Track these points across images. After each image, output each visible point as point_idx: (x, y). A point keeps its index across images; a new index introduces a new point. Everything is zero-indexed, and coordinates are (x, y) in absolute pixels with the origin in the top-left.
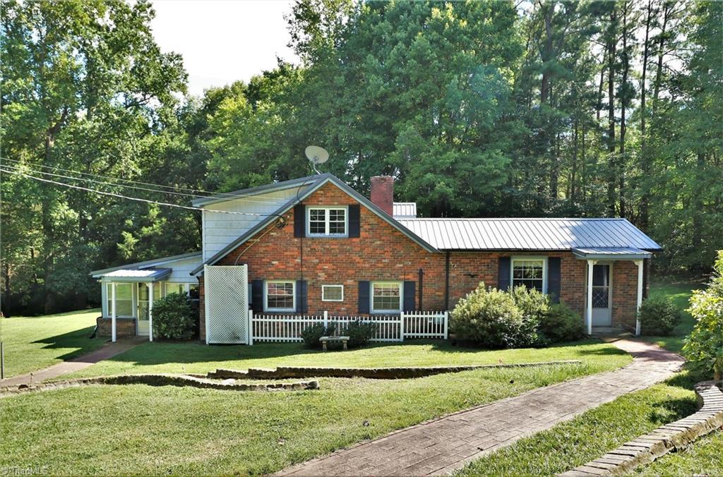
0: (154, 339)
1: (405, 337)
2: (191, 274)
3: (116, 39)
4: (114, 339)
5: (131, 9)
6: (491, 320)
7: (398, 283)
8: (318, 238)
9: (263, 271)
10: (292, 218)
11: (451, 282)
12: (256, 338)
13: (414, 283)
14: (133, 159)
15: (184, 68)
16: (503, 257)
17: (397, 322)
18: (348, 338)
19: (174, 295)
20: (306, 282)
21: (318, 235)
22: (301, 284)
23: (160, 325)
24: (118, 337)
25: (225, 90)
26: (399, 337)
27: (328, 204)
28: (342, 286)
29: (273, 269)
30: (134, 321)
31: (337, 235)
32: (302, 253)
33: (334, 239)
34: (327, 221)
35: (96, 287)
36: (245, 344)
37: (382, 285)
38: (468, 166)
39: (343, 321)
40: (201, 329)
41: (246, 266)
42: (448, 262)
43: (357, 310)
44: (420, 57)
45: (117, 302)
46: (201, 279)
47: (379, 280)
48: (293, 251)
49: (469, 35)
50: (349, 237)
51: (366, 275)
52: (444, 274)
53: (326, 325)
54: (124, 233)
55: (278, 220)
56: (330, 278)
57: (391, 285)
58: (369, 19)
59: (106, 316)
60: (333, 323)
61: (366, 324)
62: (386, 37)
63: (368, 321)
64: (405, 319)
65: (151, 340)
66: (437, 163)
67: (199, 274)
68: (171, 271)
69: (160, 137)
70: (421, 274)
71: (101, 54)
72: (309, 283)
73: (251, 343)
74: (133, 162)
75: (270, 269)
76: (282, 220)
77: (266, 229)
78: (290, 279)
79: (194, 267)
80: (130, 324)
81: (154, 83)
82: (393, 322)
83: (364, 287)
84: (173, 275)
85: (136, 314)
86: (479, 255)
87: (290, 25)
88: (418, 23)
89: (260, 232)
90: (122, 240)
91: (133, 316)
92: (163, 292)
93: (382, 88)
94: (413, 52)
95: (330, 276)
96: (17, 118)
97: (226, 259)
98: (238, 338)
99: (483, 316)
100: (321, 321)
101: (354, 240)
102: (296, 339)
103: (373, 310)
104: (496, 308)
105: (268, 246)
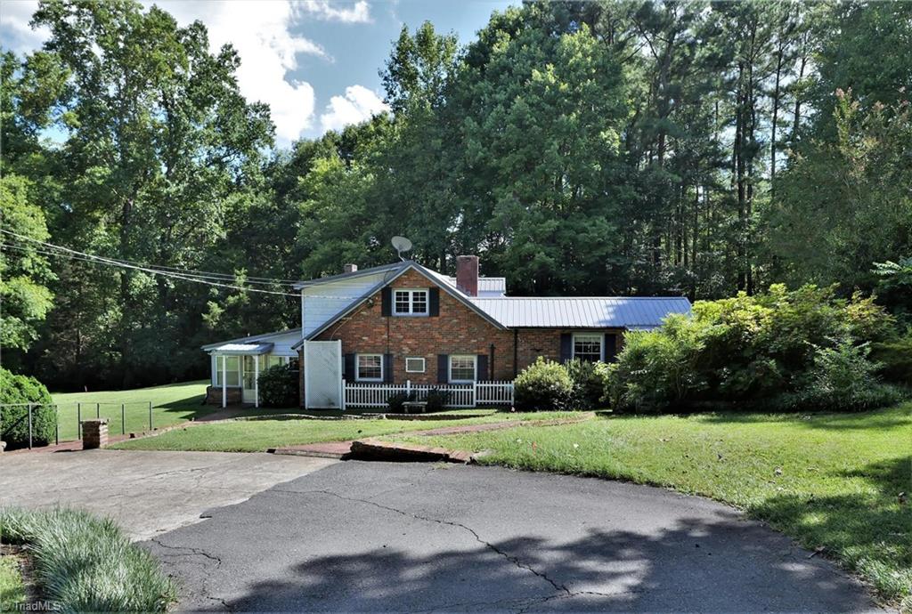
0: (259, 405)
1: (477, 403)
2: (293, 348)
3: (201, 94)
4: (224, 405)
5: (216, 60)
6: (544, 387)
7: (472, 357)
8: (403, 317)
9: (354, 345)
10: (380, 299)
11: (519, 355)
12: (348, 404)
13: (486, 356)
14: (216, 221)
15: (271, 119)
16: (565, 333)
17: (470, 390)
18: (426, 403)
19: (276, 367)
20: (392, 355)
21: (402, 314)
22: (388, 357)
23: (265, 392)
24: (227, 404)
25: (316, 145)
26: (472, 404)
27: (411, 287)
28: (424, 359)
29: (364, 344)
30: (240, 389)
31: (420, 314)
32: (388, 330)
33: (417, 317)
34: (411, 302)
35: (207, 359)
36: (338, 409)
37: (459, 358)
38: (572, 233)
39: (424, 389)
40: (301, 396)
41: (340, 341)
42: (516, 337)
43: (436, 381)
44: (519, 122)
45: (227, 373)
46: (301, 353)
47: (456, 354)
48: (381, 328)
49: (571, 98)
50: (430, 316)
51: (444, 350)
52: (513, 349)
53: (408, 392)
54: (210, 303)
55: (368, 301)
56: (413, 352)
57: (466, 358)
58: (468, 77)
59: (215, 384)
60: (415, 391)
61: (443, 392)
62: (485, 97)
63: (445, 390)
64: (477, 387)
65: (257, 406)
66: (537, 232)
67: (299, 348)
68: (273, 345)
69: (245, 195)
70: (493, 348)
71: (185, 112)
72: (395, 356)
73: (344, 409)
74: (217, 225)
75: (360, 344)
76: (371, 301)
77: (357, 309)
78: (378, 352)
79: (294, 342)
80: (237, 393)
81: (240, 141)
82: (467, 390)
83: (443, 360)
84: (275, 348)
85: (242, 383)
86: (544, 332)
87: (386, 82)
88: (518, 83)
89: (353, 312)
90: (207, 310)
91: (239, 385)
92: (266, 364)
93: (480, 154)
94: (511, 117)
95: (413, 350)
96: (100, 182)
97: (323, 335)
98: (333, 404)
99: (537, 384)
100: (404, 389)
101: (434, 318)
102: (383, 404)
103: (450, 380)
104: (550, 378)
105: (359, 324)
